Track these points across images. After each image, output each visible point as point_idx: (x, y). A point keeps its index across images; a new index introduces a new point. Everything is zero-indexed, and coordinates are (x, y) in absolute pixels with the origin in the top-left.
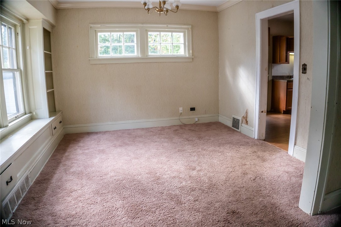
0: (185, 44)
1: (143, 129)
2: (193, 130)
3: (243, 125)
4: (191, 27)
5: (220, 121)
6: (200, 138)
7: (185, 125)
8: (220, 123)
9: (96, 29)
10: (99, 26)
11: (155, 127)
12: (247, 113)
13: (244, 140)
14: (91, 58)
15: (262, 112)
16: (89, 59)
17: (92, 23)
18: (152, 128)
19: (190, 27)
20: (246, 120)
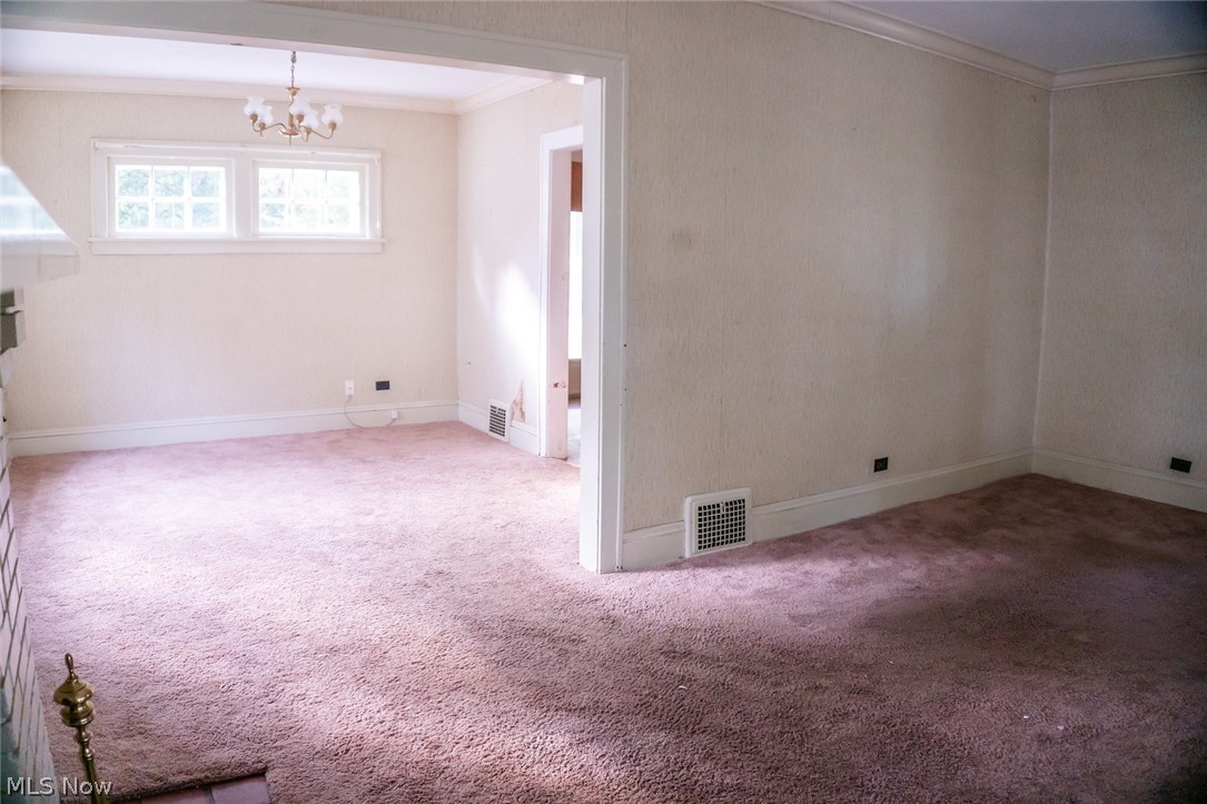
0: (362, 203)
1: (242, 441)
2: (382, 440)
3: (515, 422)
4: (379, 156)
5: (461, 419)
6: (395, 457)
7: (361, 430)
8: (462, 423)
9: (111, 156)
10: (121, 146)
11: (278, 436)
12: (522, 390)
13: (510, 459)
14: (96, 236)
15: (556, 385)
16: (90, 239)
17: (100, 138)
18: (267, 438)
19: (376, 156)
20: (521, 409)
